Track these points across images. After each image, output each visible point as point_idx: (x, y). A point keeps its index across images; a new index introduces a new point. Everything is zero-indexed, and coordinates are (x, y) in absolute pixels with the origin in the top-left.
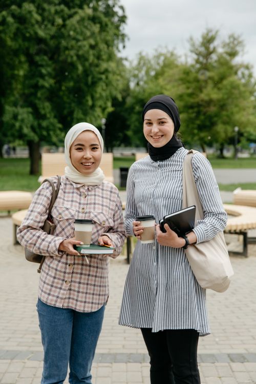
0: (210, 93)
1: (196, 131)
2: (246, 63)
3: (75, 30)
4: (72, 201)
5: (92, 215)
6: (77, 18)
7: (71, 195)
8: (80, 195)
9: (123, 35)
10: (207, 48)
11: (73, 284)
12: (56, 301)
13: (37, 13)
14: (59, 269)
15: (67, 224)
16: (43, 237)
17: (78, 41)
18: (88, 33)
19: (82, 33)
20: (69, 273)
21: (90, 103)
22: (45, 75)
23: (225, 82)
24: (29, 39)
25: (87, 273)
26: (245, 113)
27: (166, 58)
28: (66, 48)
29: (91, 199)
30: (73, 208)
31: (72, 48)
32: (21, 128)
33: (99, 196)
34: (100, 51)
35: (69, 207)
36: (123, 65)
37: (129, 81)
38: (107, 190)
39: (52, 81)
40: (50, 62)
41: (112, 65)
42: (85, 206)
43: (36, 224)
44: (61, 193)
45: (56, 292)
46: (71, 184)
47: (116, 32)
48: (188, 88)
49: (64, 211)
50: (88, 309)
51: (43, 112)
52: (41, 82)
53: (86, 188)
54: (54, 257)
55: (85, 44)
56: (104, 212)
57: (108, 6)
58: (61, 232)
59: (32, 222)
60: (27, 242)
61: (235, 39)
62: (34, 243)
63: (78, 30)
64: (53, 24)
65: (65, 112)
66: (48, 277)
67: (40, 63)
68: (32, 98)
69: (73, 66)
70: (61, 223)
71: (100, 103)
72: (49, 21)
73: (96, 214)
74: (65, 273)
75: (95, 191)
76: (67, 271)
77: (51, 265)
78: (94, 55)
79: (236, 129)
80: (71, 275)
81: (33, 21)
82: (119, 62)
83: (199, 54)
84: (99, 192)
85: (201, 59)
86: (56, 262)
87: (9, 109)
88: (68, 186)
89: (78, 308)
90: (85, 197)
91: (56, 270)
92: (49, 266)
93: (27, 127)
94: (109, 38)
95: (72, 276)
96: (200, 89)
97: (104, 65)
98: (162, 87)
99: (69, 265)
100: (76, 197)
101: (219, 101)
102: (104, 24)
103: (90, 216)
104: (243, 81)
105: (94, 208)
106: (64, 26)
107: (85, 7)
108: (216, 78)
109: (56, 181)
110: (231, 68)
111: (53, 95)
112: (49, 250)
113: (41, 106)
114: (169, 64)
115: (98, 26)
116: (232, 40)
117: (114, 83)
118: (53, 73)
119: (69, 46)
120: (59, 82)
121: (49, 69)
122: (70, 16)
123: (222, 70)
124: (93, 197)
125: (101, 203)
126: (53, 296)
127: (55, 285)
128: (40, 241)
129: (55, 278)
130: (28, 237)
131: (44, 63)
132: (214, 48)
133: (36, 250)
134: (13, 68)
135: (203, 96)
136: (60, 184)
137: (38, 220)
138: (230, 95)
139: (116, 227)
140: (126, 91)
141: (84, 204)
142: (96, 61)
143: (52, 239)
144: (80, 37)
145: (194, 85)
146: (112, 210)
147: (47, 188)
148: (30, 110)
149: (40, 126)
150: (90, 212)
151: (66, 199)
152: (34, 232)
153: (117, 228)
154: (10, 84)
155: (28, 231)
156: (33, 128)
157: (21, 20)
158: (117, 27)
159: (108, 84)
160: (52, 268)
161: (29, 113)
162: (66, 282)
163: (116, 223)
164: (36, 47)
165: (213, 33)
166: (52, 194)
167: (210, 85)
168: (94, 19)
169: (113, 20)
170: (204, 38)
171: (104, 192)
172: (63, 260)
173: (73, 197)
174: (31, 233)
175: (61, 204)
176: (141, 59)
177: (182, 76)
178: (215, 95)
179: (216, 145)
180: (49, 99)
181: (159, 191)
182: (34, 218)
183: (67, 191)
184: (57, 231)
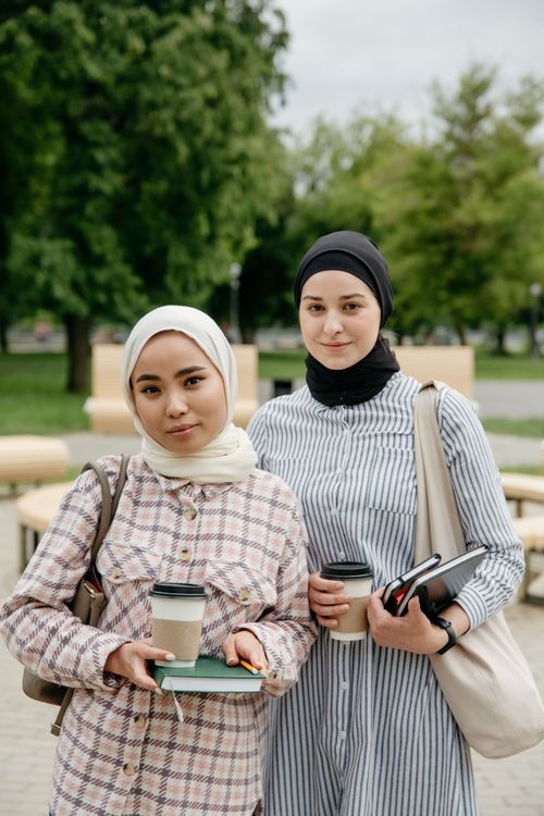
0: (477, 209)
1: (443, 295)
3: (172, 65)
4: (155, 529)
6: (176, 36)
7: (153, 510)
8: (180, 512)
9: (282, 78)
10: (472, 107)
11: (145, 774)
13: (87, 24)
14: (105, 728)
15: (135, 594)
16: (63, 633)
17: (177, 87)
18: (202, 71)
19: (188, 71)
20: (134, 743)
21: (204, 229)
22: (104, 167)
23: (512, 185)
24: (66, 84)
25: (190, 742)
27: (377, 130)
28: (152, 106)
29: (209, 524)
30: (157, 549)
31: (166, 103)
32: (48, 286)
34: (229, 111)
35: (143, 544)
36: (280, 146)
37: (291, 180)
38: (260, 498)
39: (118, 180)
40: (114, 137)
41: (256, 145)
42: (191, 545)
43: (50, 592)
44: (126, 507)
45: (96, 797)
46: (156, 481)
47: (265, 68)
48: (427, 196)
49: (128, 557)
51: (97, 249)
52: (94, 182)
53: (197, 491)
54: (97, 694)
55: (195, 97)
56: (248, 562)
57: (247, 11)
58: (118, 619)
59: (38, 585)
60: (22, 643)
61: (534, 86)
62: (40, 648)
63: (180, 65)
65: (149, 250)
66: (77, 751)
67: (91, 138)
68: (73, 218)
69: (166, 144)
70: (119, 591)
71: (226, 229)
72: (113, 43)
73: (221, 566)
74: (122, 740)
75: (224, 501)
76: (130, 735)
77: (86, 717)
78: (215, 121)
79: (536, 290)
80: (139, 750)
81: (77, 44)
82: (272, 137)
83: (452, 120)
84: (236, 502)
85: (458, 132)
86: (100, 709)
87: (21, 243)
88: (147, 486)
90: (193, 518)
91: (98, 731)
92: (79, 719)
93: (62, 284)
94: (249, 82)
95: (143, 752)
96: (455, 200)
97: (237, 145)
98: (368, 196)
99: (137, 719)
100: (167, 517)
101: (497, 226)
102: (238, 50)
103: (202, 574)
105: (219, 551)
106: (148, 54)
107: (196, 11)
108: (492, 175)
109: (116, 469)
110: (524, 151)
111: (121, 212)
112: (79, 671)
113: (95, 236)
114: (383, 142)
115: (225, 54)
116: (528, 87)
117: (261, 185)
118: (121, 162)
119: (159, 99)
120: (133, 183)
121: (113, 153)
122: (162, 32)
123: (506, 155)
125: (239, 534)
127: (94, 775)
128: (55, 643)
129: (94, 754)
130: (23, 631)
131: (101, 138)
132: (488, 108)
133: (43, 670)
134: (30, 149)
135: (462, 215)
136: (126, 478)
137: (55, 579)
138: (522, 212)
139: (284, 606)
140: (287, 203)
141: (188, 538)
142: (219, 136)
143: (91, 640)
144: (183, 80)
145: (440, 191)
146: (273, 555)
147: (88, 489)
148: (69, 244)
149: (91, 282)
150: (204, 563)
151: (138, 521)
153: (289, 608)
154: (24, 184)
155: (26, 613)
156: (75, 287)
157: (50, 40)
158: (268, 58)
159: (247, 187)
160: (89, 725)
161: (65, 251)
162: (125, 767)
163: (286, 594)
164: (83, 102)
165: (485, 73)
166: (99, 507)
167: (478, 190)
168: (215, 40)
169: (258, 41)
170: (464, 84)
171: (253, 503)
172: (120, 703)
173: (157, 517)
174: (35, 620)
175: (122, 536)
176: (323, 132)
177: (414, 169)
178: (489, 214)
179: (488, 326)
181: (353, 489)
182: (45, 576)
183: (143, 498)
184: (110, 615)
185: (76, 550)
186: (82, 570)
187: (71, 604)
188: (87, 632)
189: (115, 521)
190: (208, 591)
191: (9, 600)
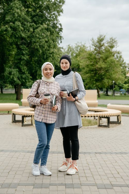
0: (101, 64)
1: (94, 82)
2: (118, 51)
3: (38, 34)
5: (51, 92)
6: (40, 29)
7: (44, 85)
8: (47, 86)
9: (61, 37)
10: (100, 44)
11: (45, 114)
12: (40, 120)
13: (22, 26)
14: (41, 109)
15: (43, 94)
16: (35, 99)
17: (40, 39)
18: (45, 36)
22: (25, 54)
23: (108, 60)
24: (18, 38)
26: (117, 74)
27: (81, 48)
28: (35, 42)
30: (45, 89)
31: (37, 42)
32: (13, 78)
33: (53, 86)
34: (50, 43)
35: (43, 89)
38: (56, 84)
39: (28, 57)
40: (27, 48)
41: (55, 50)
43: (33, 95)
44: (41, 85)
45: (40, 117)
46: (44, 82)
47: (58, 35)
48: (91, 62)
49: (42, 90)
50: (50, 122)
51: (23, 71)
52: (23, 57)
53: (49, 83)
55: (43, 41)
56: (55, 91)
57: (54, 23)
58: (41, 97)
59: (32, 94)
60: (30, 101)
61: (113, 40)
62: (32, 101)
63: (40, 34)
64: (29, 32)
65: (33, 71)
66: (37, 112)
67: (22, 49)
68: (18, 64)
69: (37, 50)
70: (41, 94)
72: (27, 30)
74: (43, 110)
75: (52, 84)
77: (38, 108)
78: (47, 45)
79: (114, 82)
80: (44, 112)
81: (20, 30)
82: (59, 49)
83: (96, 46)
85: (97, 48)
86: (40, 107)
87: (8, 70)
89: (47, 122)
90: (49, 86)
91: (40, 110)
92: (38, 109)
93: (16, 78)
94: (54, 38)
96: (97, 63)
97: (52, 50)
98: (79, 61)
99: (44, 108)
100: (46, 86)
101: (105, 68)
102: (52, 32)
104: (117, 59)
105: (52, 90)
106: (34, 32)
107: (44, 24)
108: (104, 58)
109: (39, 81)
110: (111, 53)
111: (28, 63)
112: (37, 103)
113: (23, 68)
114: (82, 50)
115: (49, 32)
116: (111, 40)
117: (56, 59)
118: (28, 53)
120: (31, 58)
121: (26, 52)
122: (37, 28)
123: (107, 54)
124: (51, 86)
126: (39, 118)
127: (39, 115)
128: (34, 100)
129: (39, 112)
131: (24, 49)
132: (103, 44)
134: (10, 51)
135: (98, 66)
136: (41, 82)
138: (110, 65)
141: (48, 88)
142: (48, 48)
144: (41, 37)
145: (94, 61)
146: (57, 90)
147: (36, 84)
148: (17, 70)
149: (21, 77)
150: (50, 91)
151: (42, 87)
152: (32, 98)
154: (8, 58)
156: (18, 78)
157: (14, 29)
158: (58, 33)
159: (53, 59)
160: (39, 109)
164: (21, 41)
165: (103, 37)
166: (38, 85)
167: (101, 61)
168: (47, 29)
169: (56, 30)
170: (98, 39)
172: (42, 106)
173: (45, 86)
174: (31, 98)
176: (70, 48)
177: (88, 56)
178: (103, 65)
180: (26, 65)
181: (65, 84)
182: (32, 93)
183: (43, 84)
184: (40, 97)
185: (35, 90)
186: (36, 93)
187: (35, 96)
188: (37, 99)
189: (40, 87)
190: (51, 94)
191: (28, 96)
